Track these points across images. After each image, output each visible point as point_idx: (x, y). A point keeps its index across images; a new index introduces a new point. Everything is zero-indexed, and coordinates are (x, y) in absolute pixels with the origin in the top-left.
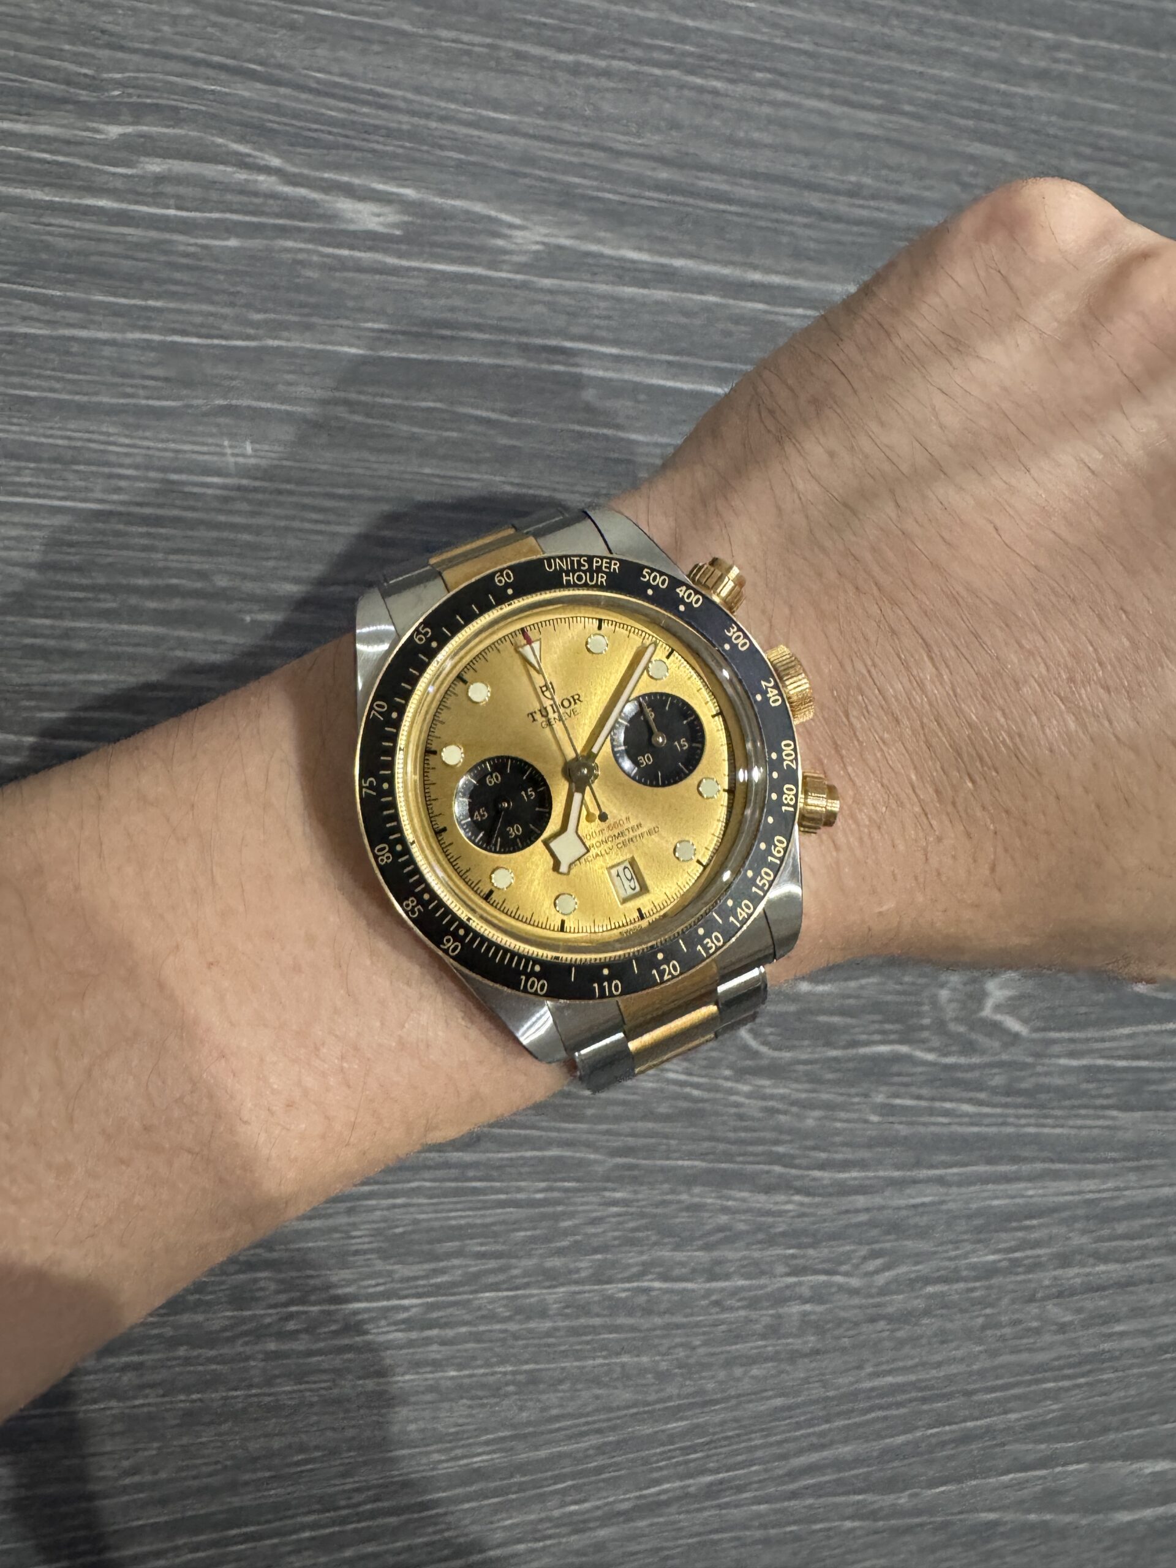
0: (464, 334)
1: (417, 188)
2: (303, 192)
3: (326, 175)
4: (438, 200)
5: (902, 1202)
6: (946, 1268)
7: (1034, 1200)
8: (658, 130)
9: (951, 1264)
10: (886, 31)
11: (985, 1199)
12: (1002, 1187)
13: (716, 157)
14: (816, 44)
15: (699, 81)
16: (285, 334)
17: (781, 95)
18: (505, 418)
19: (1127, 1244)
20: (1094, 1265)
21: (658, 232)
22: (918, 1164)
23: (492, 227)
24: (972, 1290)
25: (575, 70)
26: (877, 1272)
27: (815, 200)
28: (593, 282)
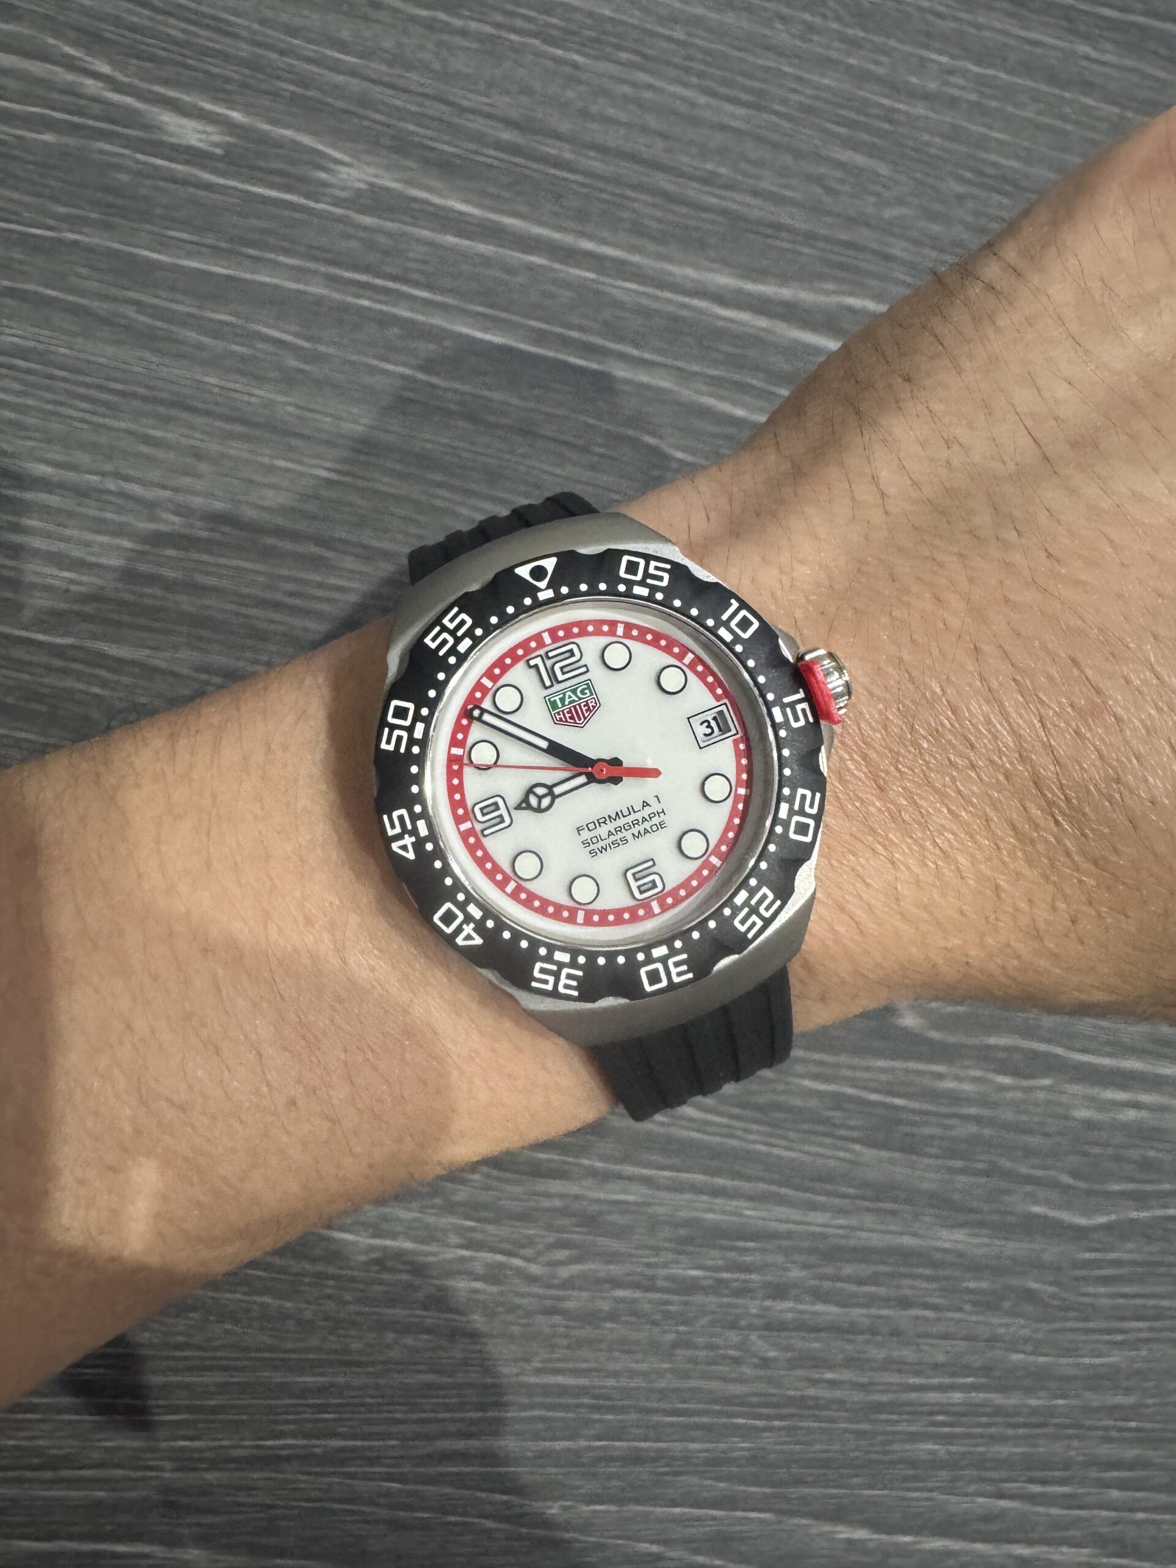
0: (271, 256)
1: (247, 113)
2: (129, 100)
3: (156, 88)
4: (266, 127)
5: (601, 1195)
6: (641, 1274)
7: (752, 1221)
8: (507, 93)
9: (649, 1272)
10: (767, 32)
11: (696, 1209)
12: (718, 1201)
13: (565, 127)
14: (688, 34)
15: (559, 52)
16: (87, 230)
17: (643, 77)
18: (300, 342)
19: (852, 1288)
20: (813, 1303)
21: (491, 189)
22: (625, 1159)
23: (318, 160)
24: (667, 1303)
25: (431, 26)
26: (561, 1263)
27: (663, 181)
28: (414, 225)
